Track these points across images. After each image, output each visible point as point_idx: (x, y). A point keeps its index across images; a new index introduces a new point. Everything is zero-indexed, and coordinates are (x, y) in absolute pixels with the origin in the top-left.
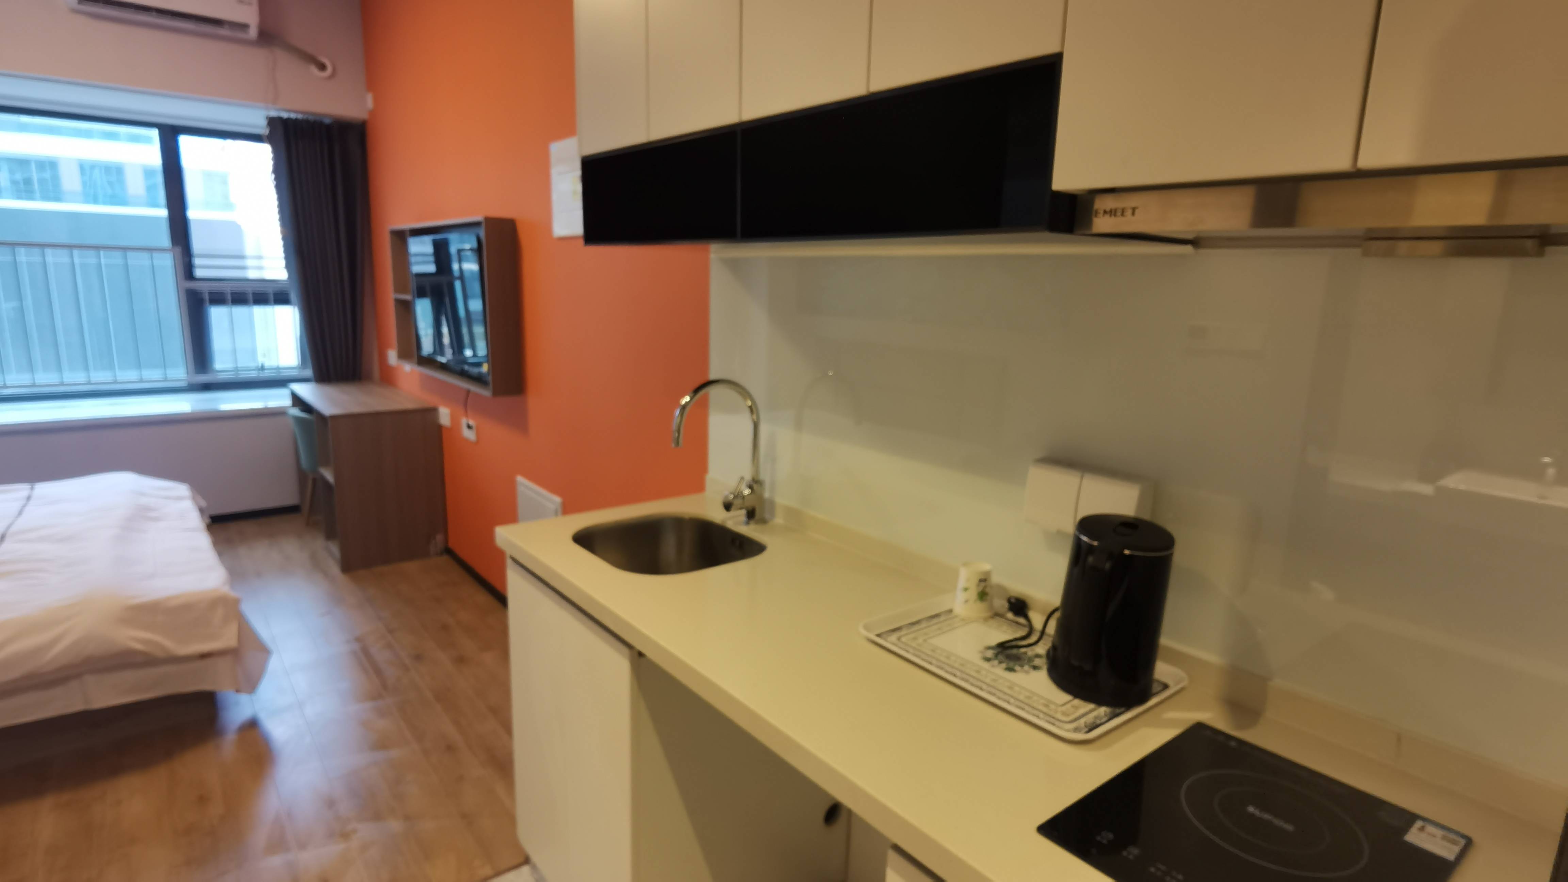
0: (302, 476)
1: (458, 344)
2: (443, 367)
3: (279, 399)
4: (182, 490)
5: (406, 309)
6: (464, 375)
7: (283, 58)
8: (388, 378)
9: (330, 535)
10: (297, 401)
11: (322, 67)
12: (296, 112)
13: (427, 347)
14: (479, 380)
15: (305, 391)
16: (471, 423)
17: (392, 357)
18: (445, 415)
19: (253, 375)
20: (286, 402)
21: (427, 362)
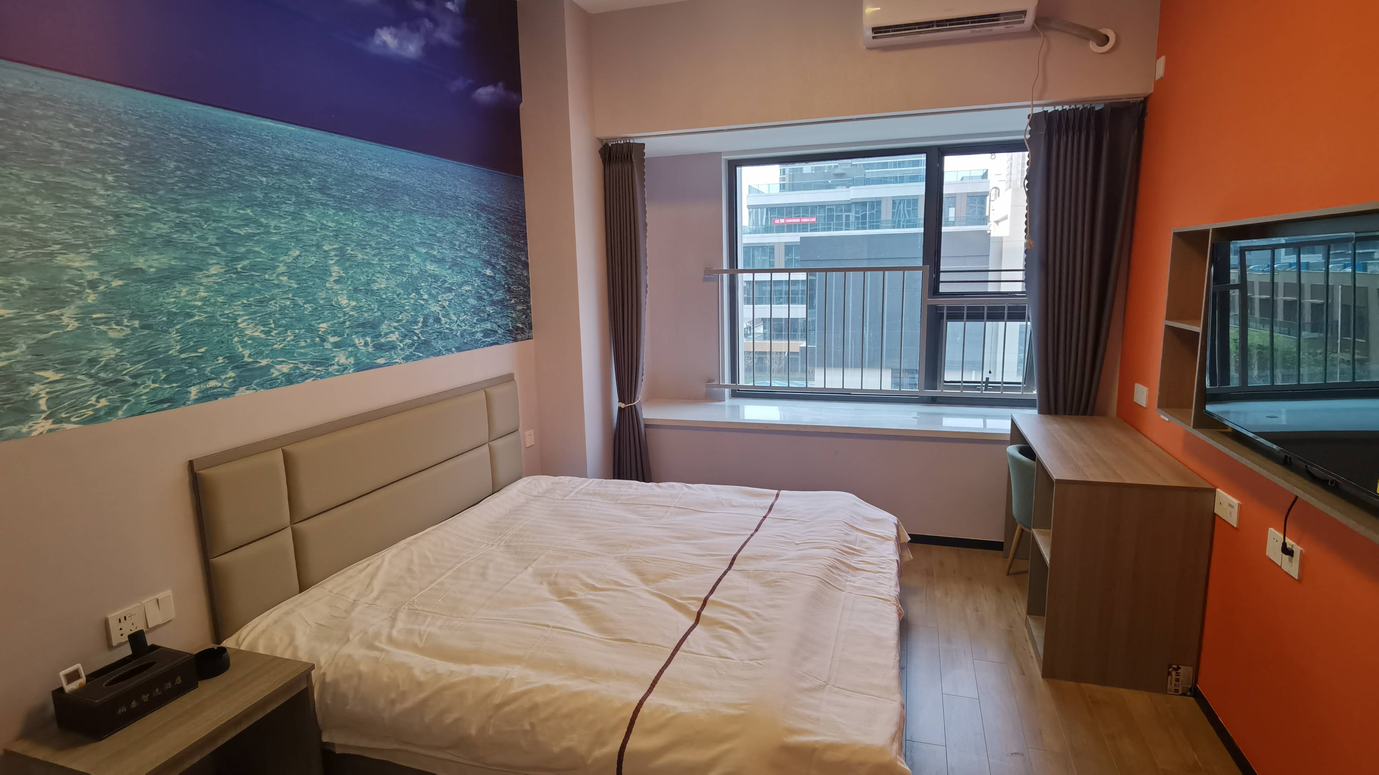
5: (1189, 343)
6: (1291, 466)
7: (1057, 39)
8: (1130, 417)
11: (1104, 40)
12: (1064, 104)
16: (1292, 544)
17: (1145, 396)
18: (1226, 506)
20: (1005, 431)
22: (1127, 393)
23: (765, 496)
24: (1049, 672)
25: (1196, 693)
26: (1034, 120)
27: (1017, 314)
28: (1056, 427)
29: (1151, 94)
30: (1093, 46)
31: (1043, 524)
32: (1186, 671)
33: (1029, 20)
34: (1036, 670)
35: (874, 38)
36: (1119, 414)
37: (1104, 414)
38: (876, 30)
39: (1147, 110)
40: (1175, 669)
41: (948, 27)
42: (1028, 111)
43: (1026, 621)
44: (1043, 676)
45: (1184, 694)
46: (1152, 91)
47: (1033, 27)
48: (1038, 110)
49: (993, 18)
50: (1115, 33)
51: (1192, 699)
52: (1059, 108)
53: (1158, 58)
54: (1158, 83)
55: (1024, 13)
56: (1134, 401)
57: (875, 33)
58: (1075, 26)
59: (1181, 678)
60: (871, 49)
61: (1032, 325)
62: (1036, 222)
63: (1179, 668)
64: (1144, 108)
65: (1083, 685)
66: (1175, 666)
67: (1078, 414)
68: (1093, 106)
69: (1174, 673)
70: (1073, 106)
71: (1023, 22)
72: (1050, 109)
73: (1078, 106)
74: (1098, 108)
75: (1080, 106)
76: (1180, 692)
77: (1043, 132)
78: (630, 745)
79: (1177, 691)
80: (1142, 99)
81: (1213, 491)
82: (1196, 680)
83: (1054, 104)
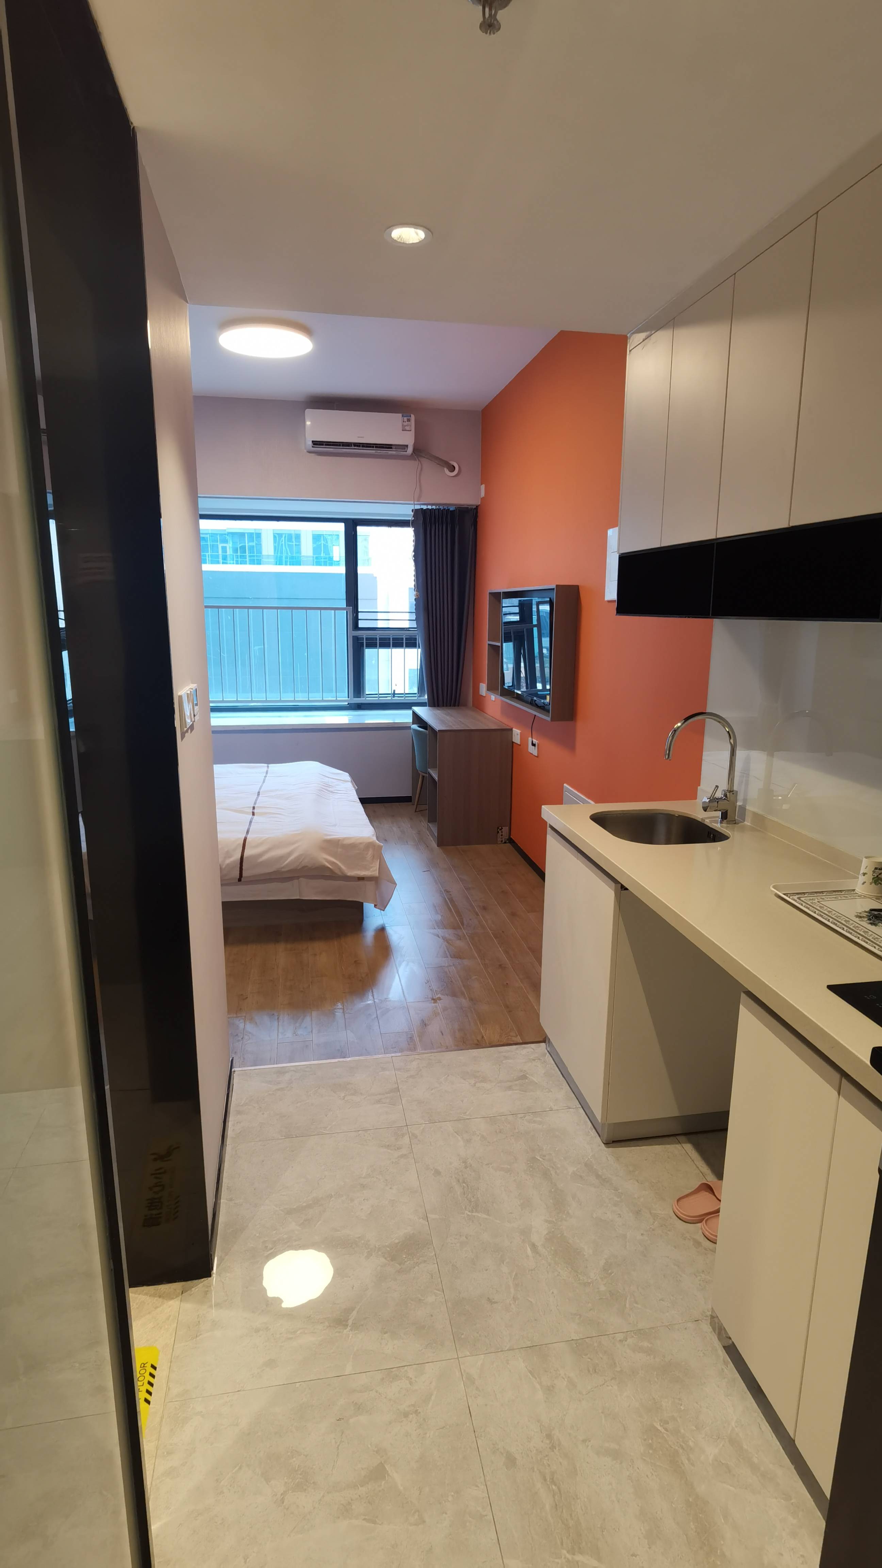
0: (415, 774)
1: (532, 680)
2: (519, 698)
3: (404, 717)
4: (346, 776)
5: (496, 652)
6: (533, 704)
7: (427, 464)
8: (479, 704)
9: (432, 819)
10: (417, 719)
11: (453, 469)
12: (432, 505)
13: (508, 680)
14: (543, 708)
15: (421, 711)
16: (534, 741)
17: (483, 688)
18: (517, 735)
19: (389, 699)
20: (409, 720)
21: (507, 693)
22: (476, 689)
23: (262, 767)
24: (440, 844)
25: (511, 841)
26: (416, 512)
27: (411, 643)
28: (438, 712)
29: (479, 505)
30: (447, 471)
31: (434, 767)
32: (505, 829)
33: (410, 450)
34: (434, 845)
35: (312, 447)
36: (473, 705)
37: (465, 705)
38: (315, 443)
39: (478, 514)
40: (501, 830)
41: (361, 448)
42: (412, 507)
43: (428, 824)
44: (438, 846)
45: (505, 843)
46: (480, 504)
47: (412, 454)
48: (418, 507)
49: (389, 447)
50: (458, 464)
51: (509, 844)
52: (430, 507)
53: (481, 484)
54: (482, 499)
55: (407, 446)
56: (480, 694)
57: (314, 444)
58: (437, 458)
59: (503, 834)
60: (310, 452)
61: (422, 650)
62: (421, 580)
63: (502, 828)
64: (477, 512)
65: (458, 847)
66: (500, 828)
67: (450, 706)
68: (449, 508)
69: (500, 831)
70: (437, 507)
71: (406, 451)
72: (425, 507)
73: (440, 507)
74: (451, 509)
75: (442, 508)
76: (503, 842)
77: (421, 522)
78: (246, 854)
79: (502, 841)
80: (475, 507)
81: (511, 730)
82: (510, 834)
83: (427, 505)
